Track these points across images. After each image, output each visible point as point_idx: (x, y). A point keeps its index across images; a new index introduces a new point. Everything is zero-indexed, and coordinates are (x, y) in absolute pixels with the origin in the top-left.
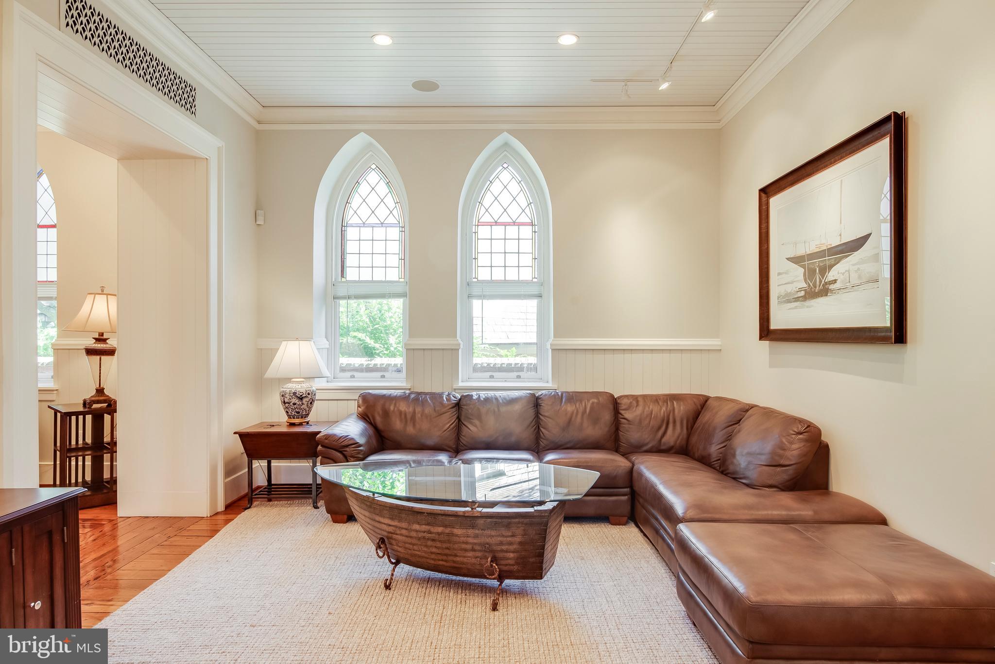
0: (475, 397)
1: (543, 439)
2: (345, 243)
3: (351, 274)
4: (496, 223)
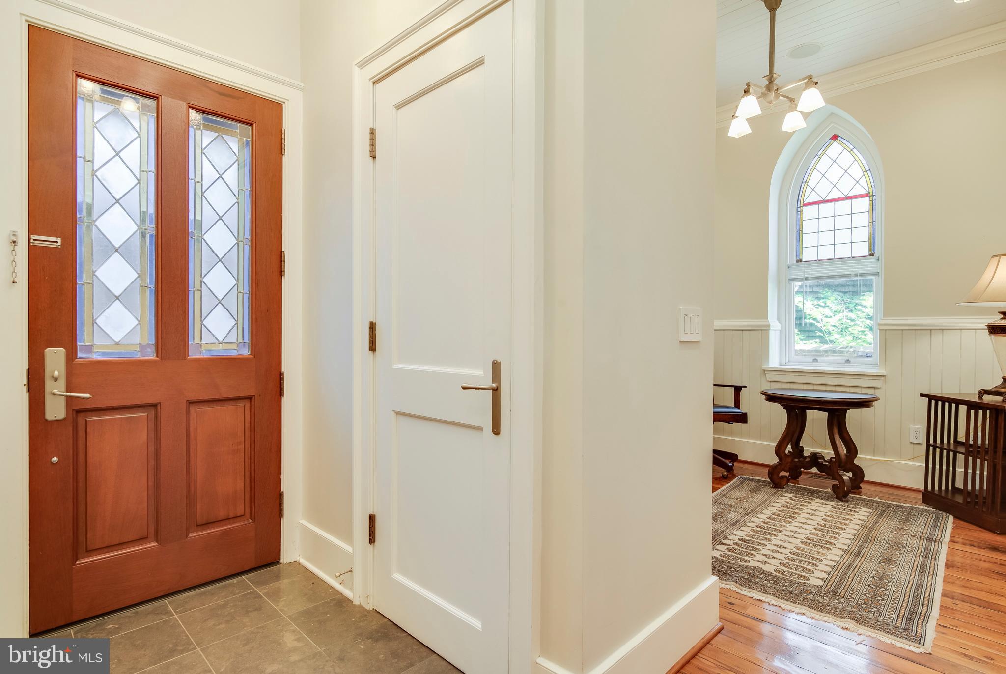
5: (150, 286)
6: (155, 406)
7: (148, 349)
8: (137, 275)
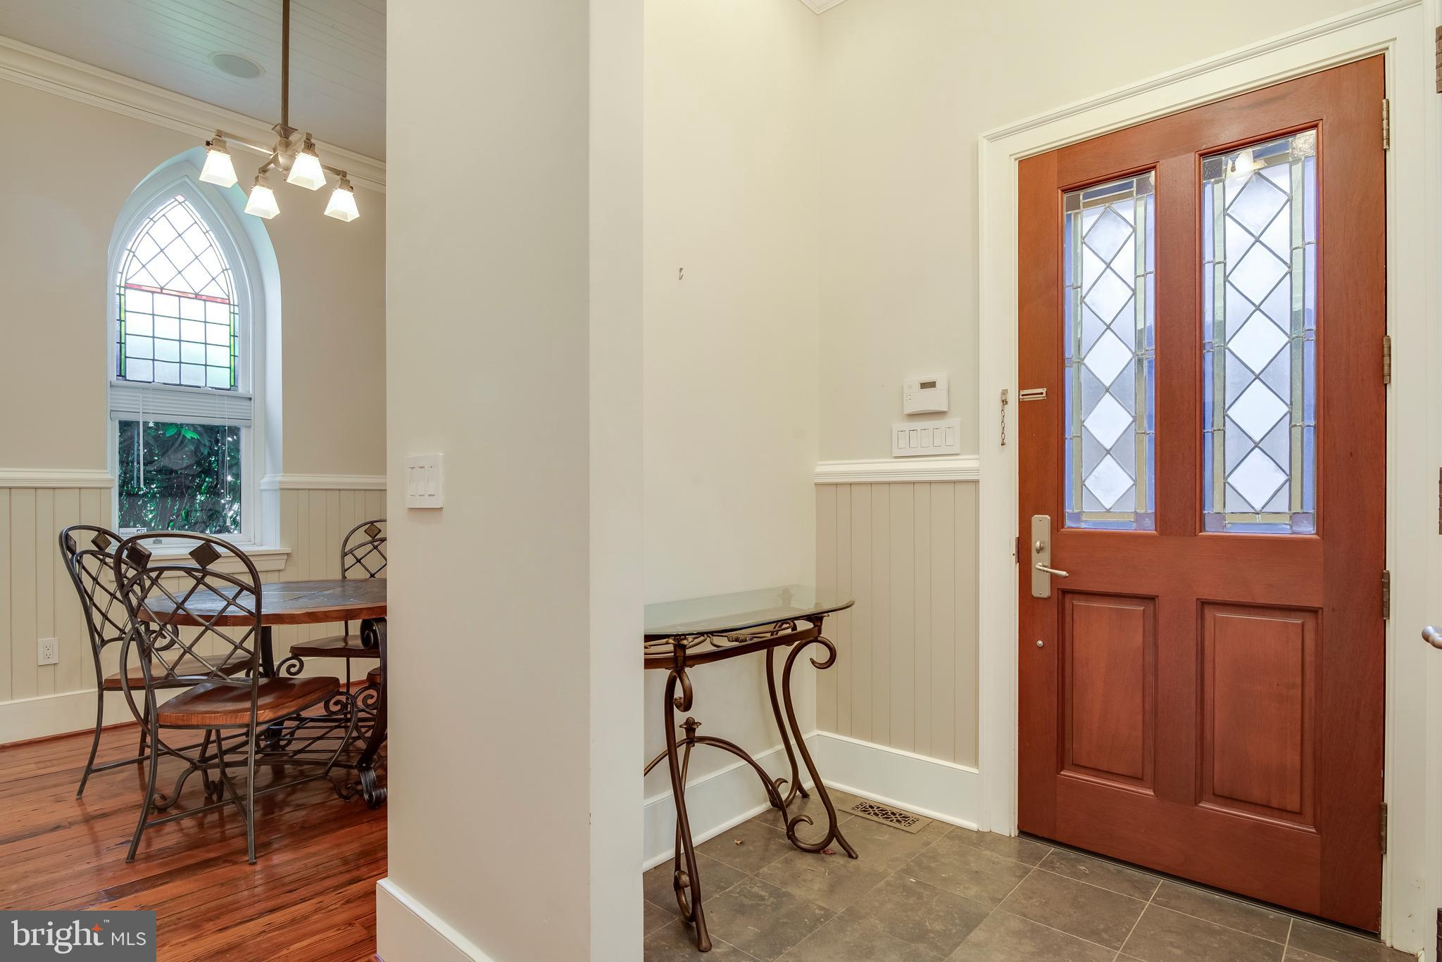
5: (1148, 432)
6: (1152, 599)
7: (1147, 519)
8: (1132, 419)
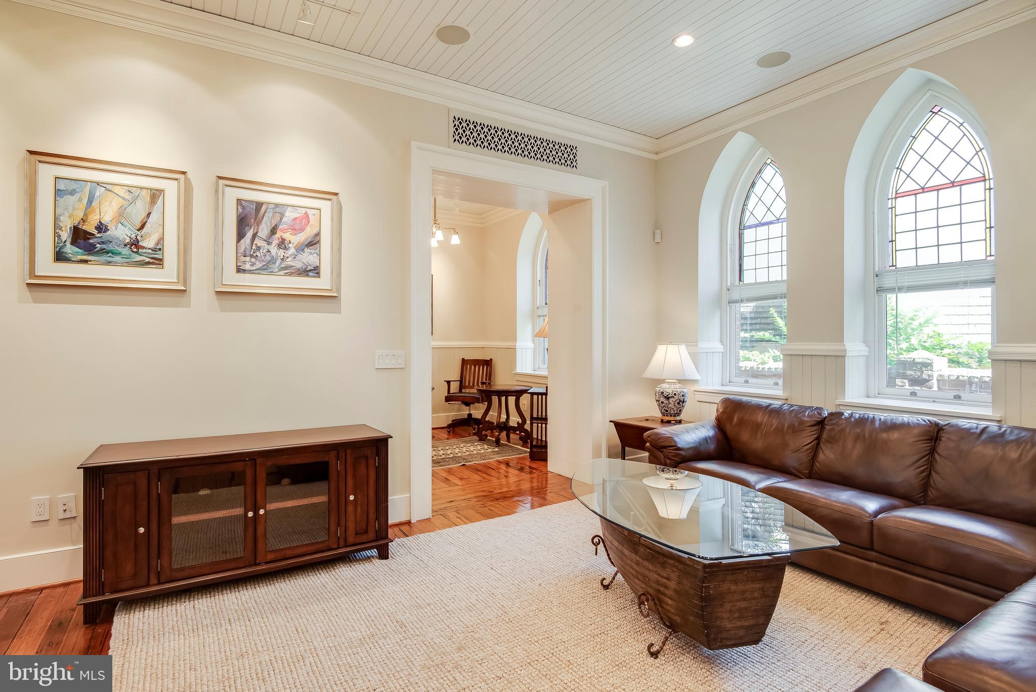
0: (846, 415)
1: (932, 487)
2: (743, 245)
3: (748, 277)
4: (924, 190)
